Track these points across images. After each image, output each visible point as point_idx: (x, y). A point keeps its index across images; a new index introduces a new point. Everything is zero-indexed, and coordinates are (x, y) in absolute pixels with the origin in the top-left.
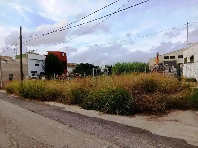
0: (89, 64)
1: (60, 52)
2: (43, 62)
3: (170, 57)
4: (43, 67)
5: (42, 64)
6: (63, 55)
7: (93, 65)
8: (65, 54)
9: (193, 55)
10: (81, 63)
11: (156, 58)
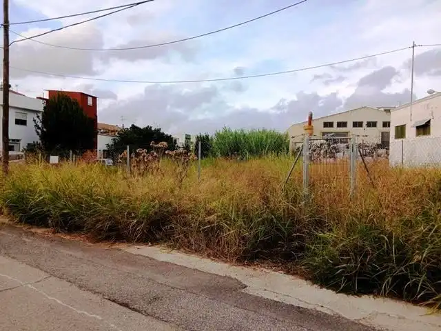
0: (153, 129)
1: (82, 94)
2: (38, 117)
3: (335, 125)
4: (39, 128)
5: (35, 121)
6: (90, 102)
7: (162, 131)
8: (94, 99)
9: (429, 122)
10: (133, 125)
11: (307, 124)
